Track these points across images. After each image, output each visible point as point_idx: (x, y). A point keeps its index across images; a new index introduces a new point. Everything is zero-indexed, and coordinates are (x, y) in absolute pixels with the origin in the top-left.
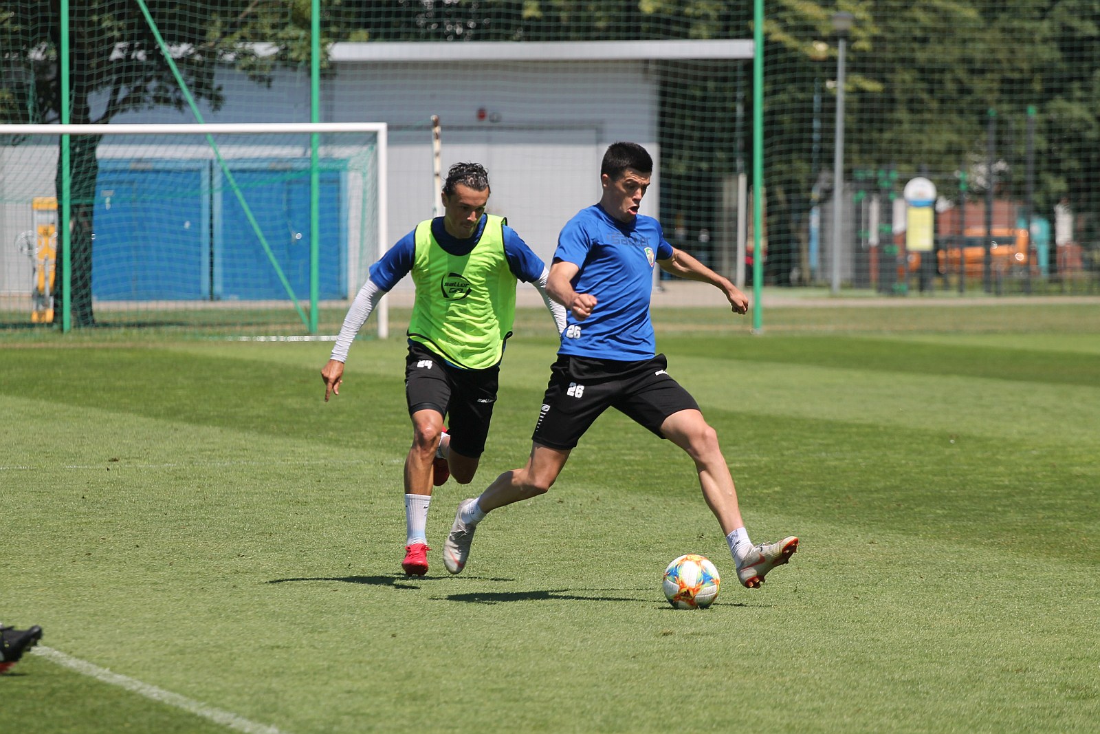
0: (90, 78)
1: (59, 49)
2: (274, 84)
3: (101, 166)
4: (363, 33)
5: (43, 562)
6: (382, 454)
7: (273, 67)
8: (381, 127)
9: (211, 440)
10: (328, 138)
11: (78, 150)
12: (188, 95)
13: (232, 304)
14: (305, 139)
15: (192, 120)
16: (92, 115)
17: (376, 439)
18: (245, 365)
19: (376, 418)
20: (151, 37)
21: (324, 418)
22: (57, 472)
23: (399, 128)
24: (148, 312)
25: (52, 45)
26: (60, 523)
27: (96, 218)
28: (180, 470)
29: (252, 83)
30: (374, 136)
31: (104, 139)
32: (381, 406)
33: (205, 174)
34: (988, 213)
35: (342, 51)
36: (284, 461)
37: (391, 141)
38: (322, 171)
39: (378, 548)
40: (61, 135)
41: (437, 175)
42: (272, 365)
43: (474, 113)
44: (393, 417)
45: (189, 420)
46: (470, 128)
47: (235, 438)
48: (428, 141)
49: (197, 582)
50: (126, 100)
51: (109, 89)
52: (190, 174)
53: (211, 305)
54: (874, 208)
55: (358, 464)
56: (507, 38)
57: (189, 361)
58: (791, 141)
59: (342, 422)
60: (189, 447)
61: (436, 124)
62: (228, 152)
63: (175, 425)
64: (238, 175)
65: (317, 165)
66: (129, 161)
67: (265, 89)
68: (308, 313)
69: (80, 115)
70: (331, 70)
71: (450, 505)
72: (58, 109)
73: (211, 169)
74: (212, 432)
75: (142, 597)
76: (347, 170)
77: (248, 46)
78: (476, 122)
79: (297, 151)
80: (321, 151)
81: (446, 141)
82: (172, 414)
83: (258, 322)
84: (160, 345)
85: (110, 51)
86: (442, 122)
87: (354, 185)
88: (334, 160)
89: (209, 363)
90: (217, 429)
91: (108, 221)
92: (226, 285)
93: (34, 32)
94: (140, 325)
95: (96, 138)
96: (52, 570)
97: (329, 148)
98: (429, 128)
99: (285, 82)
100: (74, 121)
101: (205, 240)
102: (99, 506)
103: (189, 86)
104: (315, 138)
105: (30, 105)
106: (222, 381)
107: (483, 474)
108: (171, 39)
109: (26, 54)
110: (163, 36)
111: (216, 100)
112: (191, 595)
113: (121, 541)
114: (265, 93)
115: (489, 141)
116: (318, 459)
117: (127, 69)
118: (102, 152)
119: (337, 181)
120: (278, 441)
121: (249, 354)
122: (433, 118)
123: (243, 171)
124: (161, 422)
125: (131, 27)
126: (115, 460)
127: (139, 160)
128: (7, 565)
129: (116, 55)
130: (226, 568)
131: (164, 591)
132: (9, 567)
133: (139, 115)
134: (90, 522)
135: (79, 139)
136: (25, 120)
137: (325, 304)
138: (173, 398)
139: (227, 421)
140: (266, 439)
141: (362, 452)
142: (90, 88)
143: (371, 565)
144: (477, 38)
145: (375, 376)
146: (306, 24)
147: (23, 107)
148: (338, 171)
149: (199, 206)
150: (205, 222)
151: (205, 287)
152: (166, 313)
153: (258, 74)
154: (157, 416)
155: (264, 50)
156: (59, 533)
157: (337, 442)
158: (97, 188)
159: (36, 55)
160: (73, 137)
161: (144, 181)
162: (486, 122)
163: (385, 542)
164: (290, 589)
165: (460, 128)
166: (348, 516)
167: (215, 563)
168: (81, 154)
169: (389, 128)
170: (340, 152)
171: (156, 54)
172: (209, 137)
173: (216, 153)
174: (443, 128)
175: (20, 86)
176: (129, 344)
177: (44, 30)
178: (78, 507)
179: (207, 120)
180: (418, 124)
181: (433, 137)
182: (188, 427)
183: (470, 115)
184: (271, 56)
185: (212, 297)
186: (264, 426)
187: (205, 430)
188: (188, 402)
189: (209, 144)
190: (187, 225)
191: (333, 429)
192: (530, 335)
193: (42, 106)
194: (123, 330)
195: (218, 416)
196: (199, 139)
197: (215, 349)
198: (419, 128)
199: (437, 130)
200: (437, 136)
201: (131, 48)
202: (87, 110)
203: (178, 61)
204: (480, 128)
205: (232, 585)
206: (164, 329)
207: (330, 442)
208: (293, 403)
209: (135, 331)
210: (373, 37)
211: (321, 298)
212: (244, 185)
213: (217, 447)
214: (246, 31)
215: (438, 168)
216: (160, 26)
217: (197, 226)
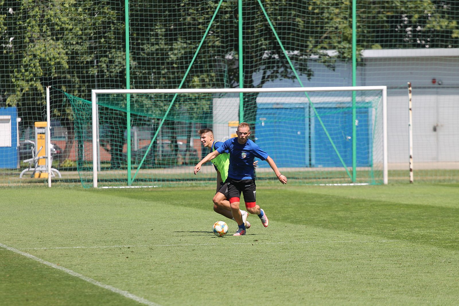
0: (252, 67)
1: (238, 54)
2: (336, 69)
3: (258, 106)
4: (378, 45)
5: (218, 287)
6: (378, 238)
7: (336, 61)
8: (384, 88)
9: (301, 231)
10: (363, 93)
11: (246, 99)
12: (296, 73)
13: (320, 169)
14: (350, 93)
15: (300, 86)
16: (255, 83)
17: (376, 230)
18: (321, 197)
19: (378, 221)
20: (279, 48)
21: (354, 221)
22: (229, 246)
23: (392, 88)
25: (236, 52)
26: (228, 269)
27: (256, 130)
28: (285, 245)
29: (326, 68)
30: (382, 91)
31: (259, 95)
32: (381, 216)
33: (307, 110)
35: (367, 53)
36: (333, 241)
37: (389, 94)
38: (357, 108)
39: (371, 281)
40: (239, 93)
41: (410, 109)
42: (333, 196)
43: (431, 81)
44: (385, 220)
45: (292, 222)
46: (429, 88)
47: (312, 230)
48: (406, 94)
49: (286, 297)
50: (269, 76)
51: (262, 71)
52: (299, 110)
53: (310, 169)
55: (366, 242)
56: (446, 47)
57: (296, 195)
59: (361, 223)
60: (290, 235)
61: (410, 86)
62: (315, 100)
63: (286, 225)
64: (318, 110)
65: (355, 105)
66: (273, 104)
67: (333, 71)
68: (352, 172)
69: (248, 83)
70: (362, 62)
71: (407, 261)
72: (238, 81)
73: (310, 107)
74: (301, 227)
75: (261, 303)
76: (371, 107)
77: (325, 52)
78: (432, 85)
79: (348, 99)
80: (358, 99)
81: (414, 94)
82: (285, 219)
83: (329, 177)
85: (261, 55)
86: (412, 85)
87: (373, 113)
88: (366, 103)
89: (305, 196)
90: (304, 226)
91: (260, 131)
92: (317, 160)
93: (227, 47)
95: (257, 94)
96: (222, 291)
97: (363, 97)
98: (406, 88)
99: (342, 67)
100: (245, 87)
101: (307, 140)
102: (246, 261)
103: (296, 69)
104: (354, 93)
105: (225, 79)
106: (310, 204)
107: (424, 247)
108: (288, 49)
109: (223, 57)
110: (284, 47)
112: (283, 303)
113: (254, 278)
114: (331, 73)
115: (437, 93)
116: (349, 240)
117: (270, 63)
118: (259, 100)
119: (367, 112)
120: (332, 232)
121: (323, 192)
122: (409, 83)
123: (320, 108)
124: (280, 223)
125: (270, 44)
126: (256, 241)
127: (278, 104)
128: (202, 289)
129: (265, 56)
130: (300, 290)
131: (271, 301)
132: (202, 290)
133: (275, 83)
134: (241, 269)
135: (247, 94)
136: (223, 86)
137: (359, 169)
138: (286, 212)
139: (309, 222)
140: (326, 231)
141: (369, 237)
142: (252, 72)
143: (367, 289)
144: (432, 46)
145: (380, 201)
146: (350, 42)
147: (222, 80)
148: (367, 108)
149: (304, 124)
150: (307, 131)
151: (307, 162)
153: (329, 64)
154: (278, 220)
155: (332, 53)
156: (227, 275)
157: (358, 232)
158: (257, 116)
159: (229, 57)
160: (245, 94)
161: (280, 114)
162: (436, 85)
163: (375, 278)
164: (328, 300)
165: (424, 88)
166: (359, 267)
167: (296, 288)
168: (248, 101)
169: (388, 88)
170: (368, 99)
171: (282, 57)
172: (306, 93)
173: (309, 100)
174: (413, 88)
175: (221, 71)
176: (269, 188)
177: (231, 46)
178: (237, 262)
179: (305, 85)
180: (402, 86)
181: (409, 92)
182: (292, 225)
183: (428, 82)
184: (335, 56)
185: (311, 165)
186: (325, 225)
187: (299, 226)
188: (293, 214)
189: (306, 96)
190: (299, 133)
191: (357, 226)
192: (454, 182)
193: (231, 80)
194: (267, 181)
195: (305, 220)
196: (302, 94)
197: (308, 190)
198: (401, 88)
199: (410, 89)
200: (410, 92)
201: (273, 53)
202: (251, 81)
203: (292, 58)
204: (433, 88)
205: (302, 298)
207: (356, 232)
208: (341, 214)
210: (383, 47)
211: (358, 166)
212: (321, 115)
213: (303, 234)
214: (326, 44)
215: (410, 107)
216: (283, 43)
217: (303, 133)
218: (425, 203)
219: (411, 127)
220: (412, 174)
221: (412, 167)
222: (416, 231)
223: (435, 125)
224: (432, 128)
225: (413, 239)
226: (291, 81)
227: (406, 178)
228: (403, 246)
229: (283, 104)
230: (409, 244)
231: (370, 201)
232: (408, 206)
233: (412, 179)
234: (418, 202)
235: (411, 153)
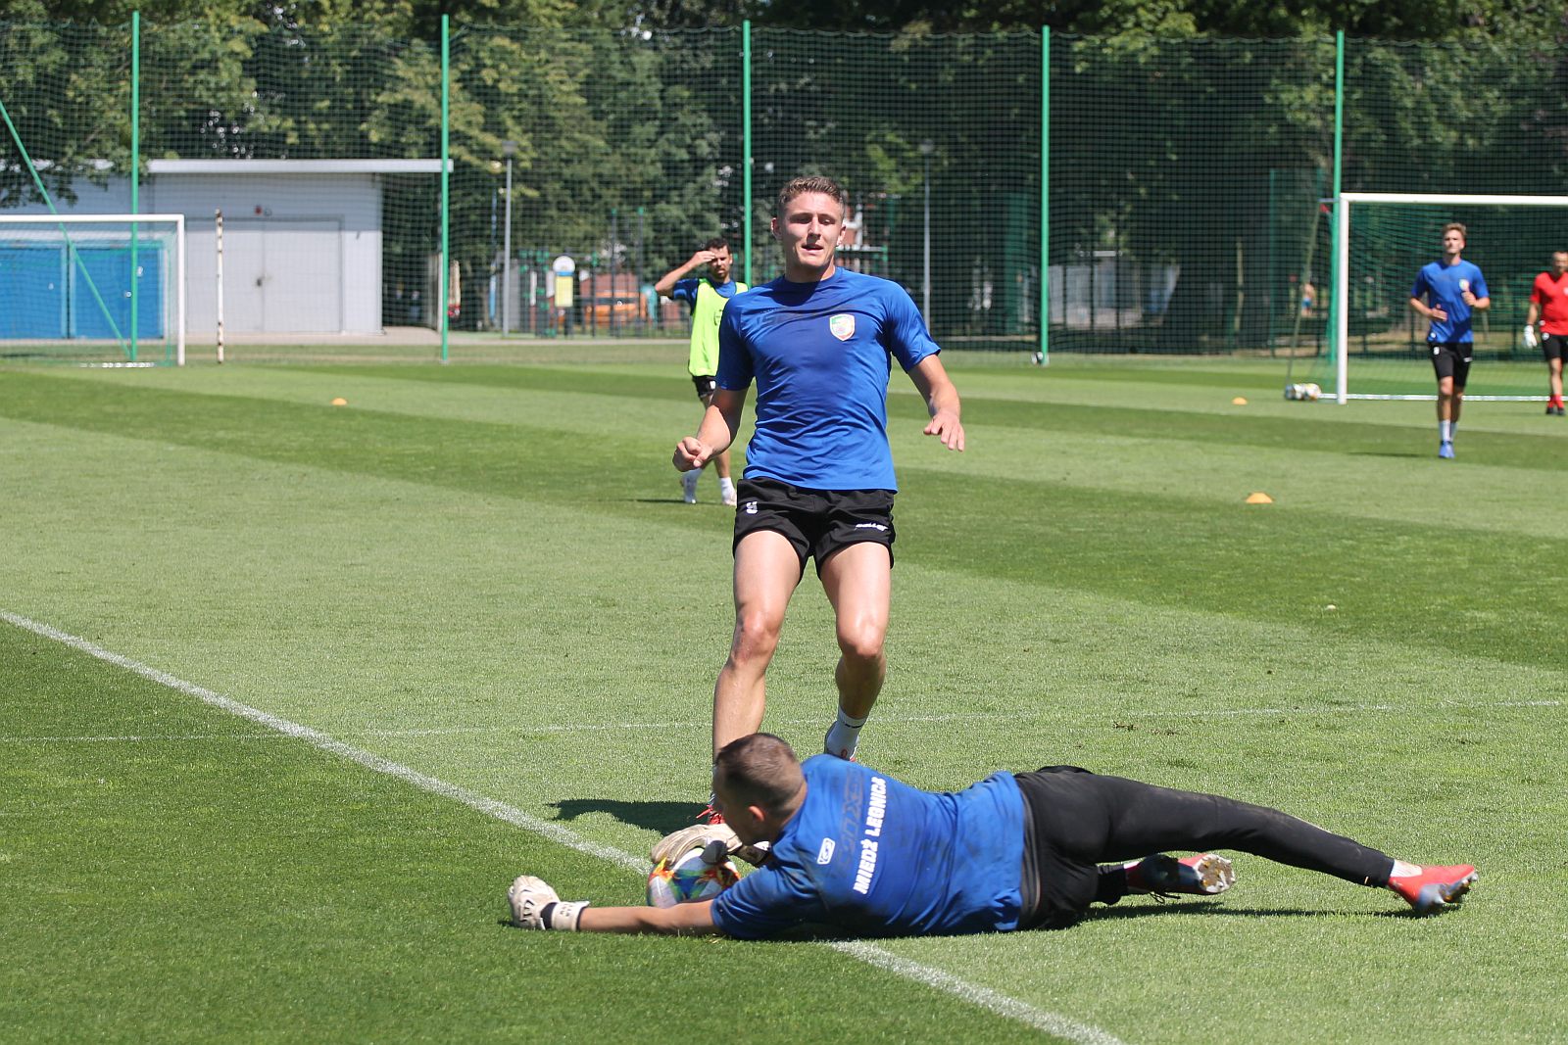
2: (109, 188)
4: (173, 152)
7: (108, 176)
8: (180, 218)
10: (151, 226)
12: (46, 195)
13: (83, 341)
14: (127, 226)
15: (49, 213)
18: (80, 382)
19: (164, 419)
20: (21, 156)
21: (128, 419)
23: (194, 219)
24: (18, 347)
28: (20, 454)
29: (94, 187)
30: (176, 223)
32: (169, 411)
33: (64, 251)
34: (613, 281)
35: (156, 166)
36: (94, 448)
37: (187, 228)
38: (139, 249)
39: (146, 507)
41: (220, 252)
42: (100, 383)
43: (253, 209)
44: (176, 418)
45: (34, 420)
46: (251, 219)
47: (62, 432)
48: (214, 229)
52: (51, 252)
53: (68, 342)
54: (534, 277)
55: (145, 450)
56: (277, 157)
57: (42, 380)
58: (475, 229)
59: (139, 422)
60: (29, 438)
61: (219, 216)
62: (79, 236)
64: (80, 252)
65: (136, 245)
66: (11, 242)
67: (103, 191)
68: (130, 347)
70: (147, 179)
71: (203, 478)
73: (67, 248)
74: (48, 428)
76: (161, 248)
77: (93, 162)
78: (254, 216)
79: (127, 235)
80: (142, 236)
82: (23, 416)
83: (99, 354)
84: (24, 370)
86: (224, 215)
87: (165, 257)
88: (155, 242)
89: (57, 381)
90: (52, 427)
92: (78, 328)
94: (13, 356)
97: (149, 232)
98: (214, 219)
99: (117, 186)
101: (64, 297)
103: (46, 189)
104: (135, 225)
106: (63, 394)
107: (230, 457)
108: (33, 156)
110: (29, 155)
111: (72, 199)
114: (102, 194)
115: (263, 229)
116: (118, 446)
119: (156, 256)
120: (93, 434)
121: (85, 376)
122: (217, 212)
123: (82, 249)
124: (14, 421)
125: (6, 149)
127: (18, 241)
130: (38, 520)
133: (15, 209)
137: (142, 342)
138: (26, 405)
139: (61, 420)
140: (84, 433)
141: (149, 442)
143: (139, 518)
144: (256, 157)
145: (170, 391)
146: (128, 145)
148: (156, 249)
149: (60, 273)
150: (64, 284)
151: (64, 330)
152: (35, 348)
153: (100, 181)
154: (12, 417)
155: (102, 165)
157: (132, 435)
161: (21, 256)
162: (261, 215)
163: (153, 502)
165: (240, 220)
166: (130, 485)
167: (32, 516)
169: (186, 220)
170: (157, 236)
171: (24, 166)
172: (60, 225)
173: (66, 236)
174: (224, 219)
179: (62, 213)
180: (206, 216)
181: (217, 225)
182: (33, 425)
183: (250, 211)
184: (108, 169)
185: (69, 336)
186: (85, 424)
187: (44, 426)
188: (36, 408)
190: (51, 287)
191: (132, 427)
192: (284, 363)
195: (54, 418)
196: (54, 226)
197: (62, 372)
198: (209, 219)
199: (220, 220)
200: (220, 225)
201: (10, 163)
203: (40, 173)
204: (258, 220)
206: (30, 359)
207: (129, 435)
208: (109, 409)
209: (9, 360)
210: (184, 156)
211: (139, 337)
212: (85, 259)
213: (49, 438)
214: (93, 151)
215: (220, 247)
216: (27, 148)
217: (58, 287)
218: (239, 393)
219: (221, 279)
220: (221, 350)
221: (221, 339)
222: (221, 434)
223: (259, 276)
224: (254, 281)
225: (216, 445)
226: (40, 205)
227: (213, 357)
228: (200, 456)
229: (26, 241)
230: (209, 453)
231: (156, 390)
232: (212, 398)
233: (221, 357)
234: (228, 392)
235: (221, 318)
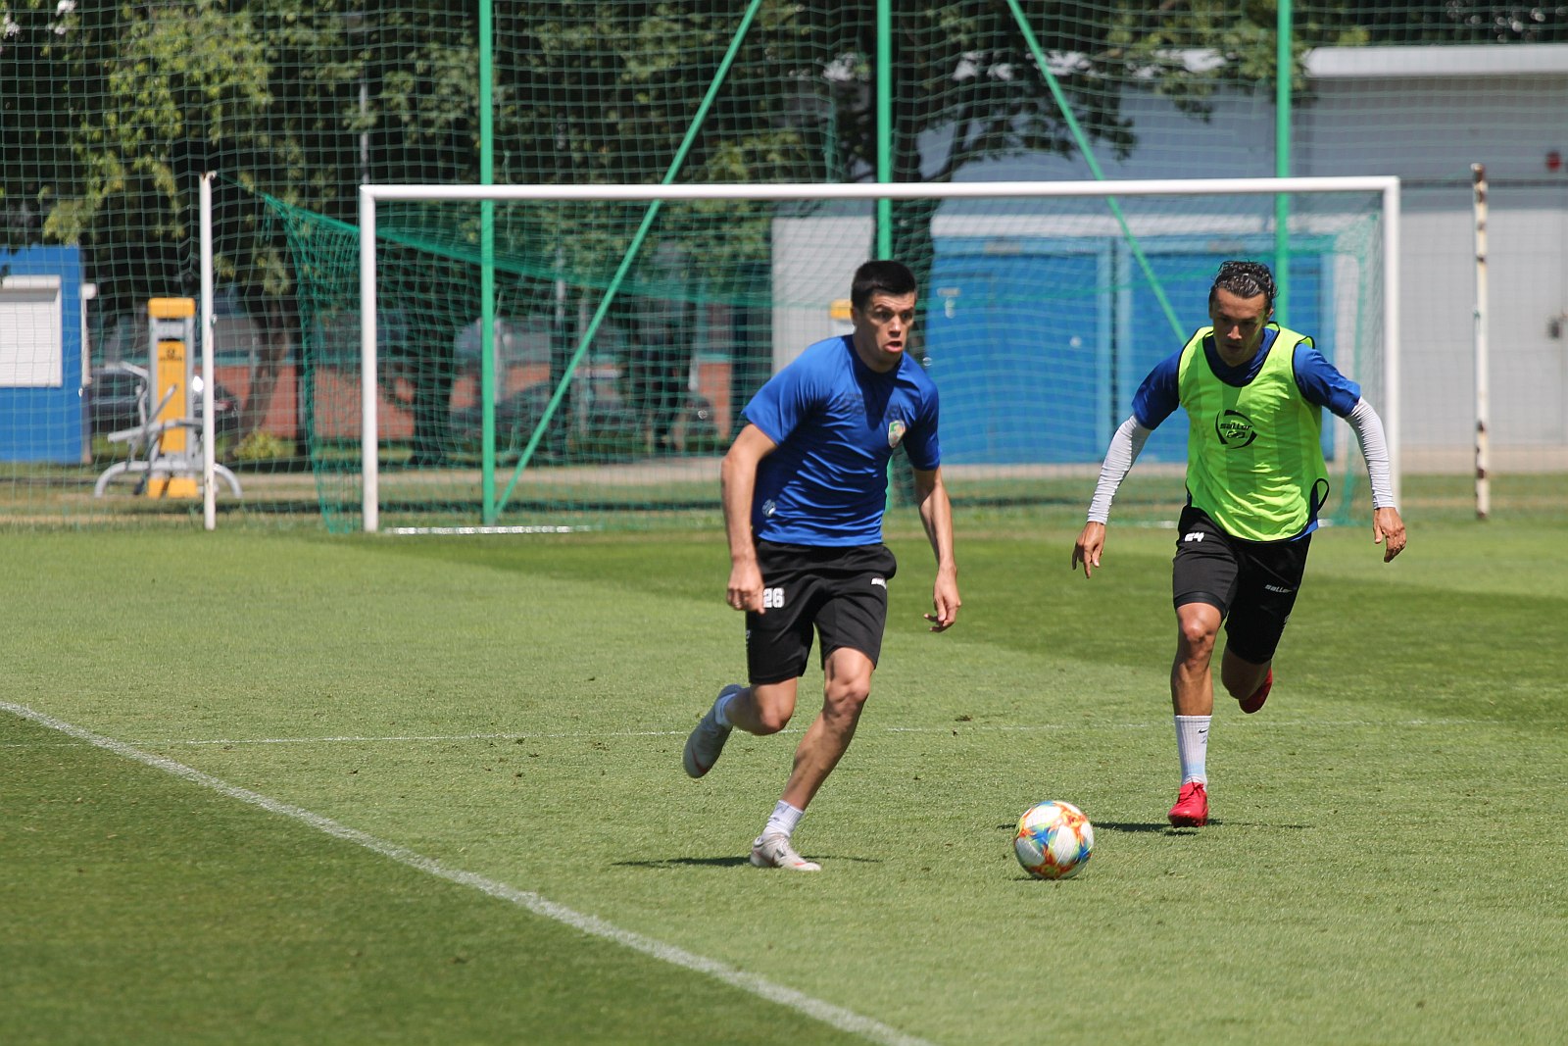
0: (923, 108)
1: (873, 63)
2: (1216, 115)
3: (939, 248)
4: (1360, 32)
5: (855, 881)
6: (1394, 710)
7: (1215, 88)
8: (1390, 184)
9: (1118, 688)
10: (1303, 202)
11: (903, 223)
12: (1078, 134)
13: (1148, 468)
14: (1266, 203)
15: (1085, 175)
16: (926, 168)
17: (1384, 686)
19: (1383, 652)
20: (1021, 42)
21: (1299, 652)
22: (873, 738)
23: (1419, 184)
24: (1013, 482)
25: (864, 56)
26: (880, 818)
27: (931, 332)
28: (1069, 736)
29: (1179, 114)
30: (1377, 198)
31: (945, 206)
32: (1391, 633)
33: (1105, 260)
35: (1325, 62)
36: (1235, 721)
37: (1406, 206)
38: (1293, 255)
39: (1391, 862)
40: (876, 201)
41: (1481, 260)
43: (1541, 160)
44: (1410, 650)
45: (1082, 655)
46: (1536, 184)
48: (1467, 205)
49: (1101, 915)
50: (980, 143)
51: (952, 126)
52: (1080, 260)
55: (1355, 726)
59: (1327, 659)
60: (1082, 698)
61: (1479, 176)
62: (1142, 225)
63: (1060, 663)
64: (1159, 262)
65: (1285, 245)
66: (984, 240)
67: (1202, 124)
69: (907, 168)
70: (1309, 92)
71: (1508, 794)
72: (872, 157)
73: (1114, 252)
75: (1013, 938)
76: (1330, 251)
77: (1175, 55)
78: (1546, 175)
79: (1252, 223)
80: (1292, 223)
81: (1494, 205)
82: (1056, 644)
84: (1033, 535)
85: (954, 66)
86: (1489, 175)
87: (1349, 274)
88: (1313, 237)
91: (951, 337)
93: (835, 36)
94: (1001, 503)
95: (932, 205)
96: (869, 894)
97: (1304, 217)
98: (1468, 185)
99: (1234, 113)
100: (898, 178)
101: (1104, 367)
102: (942, 792)
103: (1080, 119)
104: (1283, 201)
105: (828, 152)
106: (1134, 593)
107: (1560, 744)
108: (1052, 45)
109: (821, 69)
110: (1039, 39)
111: (1124, 141)
112: (1090, 936)
113: (978, 849)
114: (1202, 130)
115: (1563, 205)
116: (1291, 717)
117: (982, 94)
118: (942, 226)
119: (1317, 271)
122: (1476, 167)
123: (1165, 255)
124: (1038, 657)
125: (988, 26)
126: (966, 719)
127: (1000, 239)
128: (798, 886)
129: (964, 70)
130: (1146, 893)
131: (1048, 928)
132: (801, 890)
133: (1000, 167)
134: (928, 819)
135: (906, 205)
136: (820, 176)
138: (1055, 619)
141: (1361, 707)
142: (923, 125)
143: (1380, 890)
144: (1547, 37)
145: (1380, 584)
146: (1268, 19)
147: (817, 155)
148: (1319, 255)
149: (1094, 312)
150: (1105, 337)
152: (1042, 483)
153: (1192, 99)
154: (1031, 648)
155: (1200, 60)
156: (878, 836)
157: (1321, 691)
158: (933, 284)
159: (837, 72)
160: (897, 203)
161: (1006, 274)
162: (1561, 174)
163: (1403, 853)
164: (1250, 928)
165: (1519, 184)
166: (1342, 811)
167: (1129, 885)
168: (908, 231)
169: (1404, 185)
170: (1321, 224)
171: (1028, 71)
172: (1113, 202)
173: (1124, 227)
174: (1491, 184)
175: (813, 123)
176: (984, 534)
177: (850, 32)
178: (909, 793)
179: (1110, 175)
180: (1451, 177)
181: (1475, 197)
182: (1081, 667)
183: (1534, 163)
184: (1211, 71)
188: (1079, 626)
189: (1112, 214)
190: (1076, 342)
191: (1313, 670)
193: (846, 152)
194: (974, 511)
195: (1128, 649)
196: (1096, 204)
198: (1452, 184)
199: (1482, 186)
200: (1482, 197)
201: (988, 61)
202: (918, 160)
203: (1062, 80)
204: (1551, 184)
205: (1155, 919)
206: (1040, 509)
207: (1310, 690)
209: (993, 512)
210: (1377, 39)
212: (1168, 278)
213: (1127, 699)
214: (1169, 29)
215: (1482, 249)
216: (1035, 25)
217: (1091, 343)
218: (1542, 590)
219: (1483, 324)
220: (1483, 487)
221: (1484, 462)
222: (1524, 687)
223: (1557, 314)
224: (1543, 327)
225: (1518, 714)
226: (1053, 157)
227: (1459, 502)
228: (1487, 739)
229: (1017, 239)
230: (1507, 733)
231: (1348, 583)
232: (1482, 601)
233: (1484, 504)
234: (1516, 587)
235: (1483, 414)
